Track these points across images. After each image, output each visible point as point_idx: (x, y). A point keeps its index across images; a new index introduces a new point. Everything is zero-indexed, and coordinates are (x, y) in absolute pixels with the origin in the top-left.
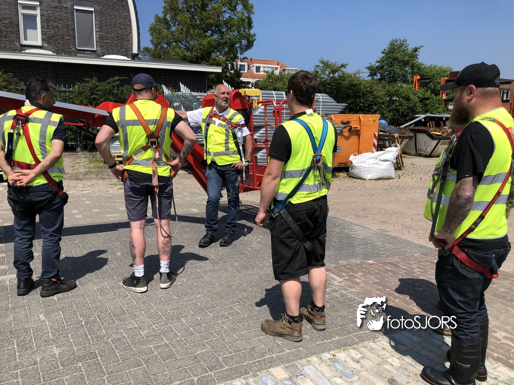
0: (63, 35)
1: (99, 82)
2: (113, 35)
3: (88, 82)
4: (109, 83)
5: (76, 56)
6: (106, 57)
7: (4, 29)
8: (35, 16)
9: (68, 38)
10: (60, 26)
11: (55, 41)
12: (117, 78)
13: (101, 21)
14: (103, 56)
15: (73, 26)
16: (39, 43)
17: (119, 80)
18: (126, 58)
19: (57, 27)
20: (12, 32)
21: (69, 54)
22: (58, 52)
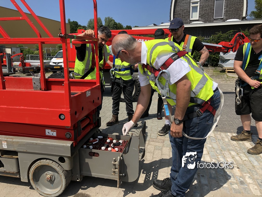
0: (208, 13)
1: (222, 34)
2: (233, 9)
3: (217, 34)
4: (228, 33)
5: (213, 22)
6: (228, 21)
7: (184, 14)
8: (197, 7)
9: (211, 14)
10: (208, 9)
11: (205, 16)
12: (232, 31)
13: (227, 3)
14: (226, 20)
15: (214, 8)
16: (198, 19)
17: (233, 31)
18: (238, 20)
19: (206, 10)
20: (187, 15)
21: (210, 22)
22: (205, 22)
